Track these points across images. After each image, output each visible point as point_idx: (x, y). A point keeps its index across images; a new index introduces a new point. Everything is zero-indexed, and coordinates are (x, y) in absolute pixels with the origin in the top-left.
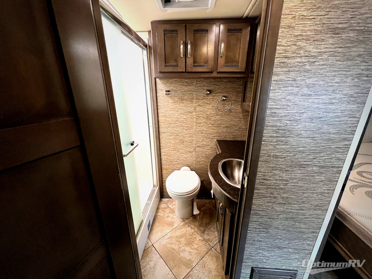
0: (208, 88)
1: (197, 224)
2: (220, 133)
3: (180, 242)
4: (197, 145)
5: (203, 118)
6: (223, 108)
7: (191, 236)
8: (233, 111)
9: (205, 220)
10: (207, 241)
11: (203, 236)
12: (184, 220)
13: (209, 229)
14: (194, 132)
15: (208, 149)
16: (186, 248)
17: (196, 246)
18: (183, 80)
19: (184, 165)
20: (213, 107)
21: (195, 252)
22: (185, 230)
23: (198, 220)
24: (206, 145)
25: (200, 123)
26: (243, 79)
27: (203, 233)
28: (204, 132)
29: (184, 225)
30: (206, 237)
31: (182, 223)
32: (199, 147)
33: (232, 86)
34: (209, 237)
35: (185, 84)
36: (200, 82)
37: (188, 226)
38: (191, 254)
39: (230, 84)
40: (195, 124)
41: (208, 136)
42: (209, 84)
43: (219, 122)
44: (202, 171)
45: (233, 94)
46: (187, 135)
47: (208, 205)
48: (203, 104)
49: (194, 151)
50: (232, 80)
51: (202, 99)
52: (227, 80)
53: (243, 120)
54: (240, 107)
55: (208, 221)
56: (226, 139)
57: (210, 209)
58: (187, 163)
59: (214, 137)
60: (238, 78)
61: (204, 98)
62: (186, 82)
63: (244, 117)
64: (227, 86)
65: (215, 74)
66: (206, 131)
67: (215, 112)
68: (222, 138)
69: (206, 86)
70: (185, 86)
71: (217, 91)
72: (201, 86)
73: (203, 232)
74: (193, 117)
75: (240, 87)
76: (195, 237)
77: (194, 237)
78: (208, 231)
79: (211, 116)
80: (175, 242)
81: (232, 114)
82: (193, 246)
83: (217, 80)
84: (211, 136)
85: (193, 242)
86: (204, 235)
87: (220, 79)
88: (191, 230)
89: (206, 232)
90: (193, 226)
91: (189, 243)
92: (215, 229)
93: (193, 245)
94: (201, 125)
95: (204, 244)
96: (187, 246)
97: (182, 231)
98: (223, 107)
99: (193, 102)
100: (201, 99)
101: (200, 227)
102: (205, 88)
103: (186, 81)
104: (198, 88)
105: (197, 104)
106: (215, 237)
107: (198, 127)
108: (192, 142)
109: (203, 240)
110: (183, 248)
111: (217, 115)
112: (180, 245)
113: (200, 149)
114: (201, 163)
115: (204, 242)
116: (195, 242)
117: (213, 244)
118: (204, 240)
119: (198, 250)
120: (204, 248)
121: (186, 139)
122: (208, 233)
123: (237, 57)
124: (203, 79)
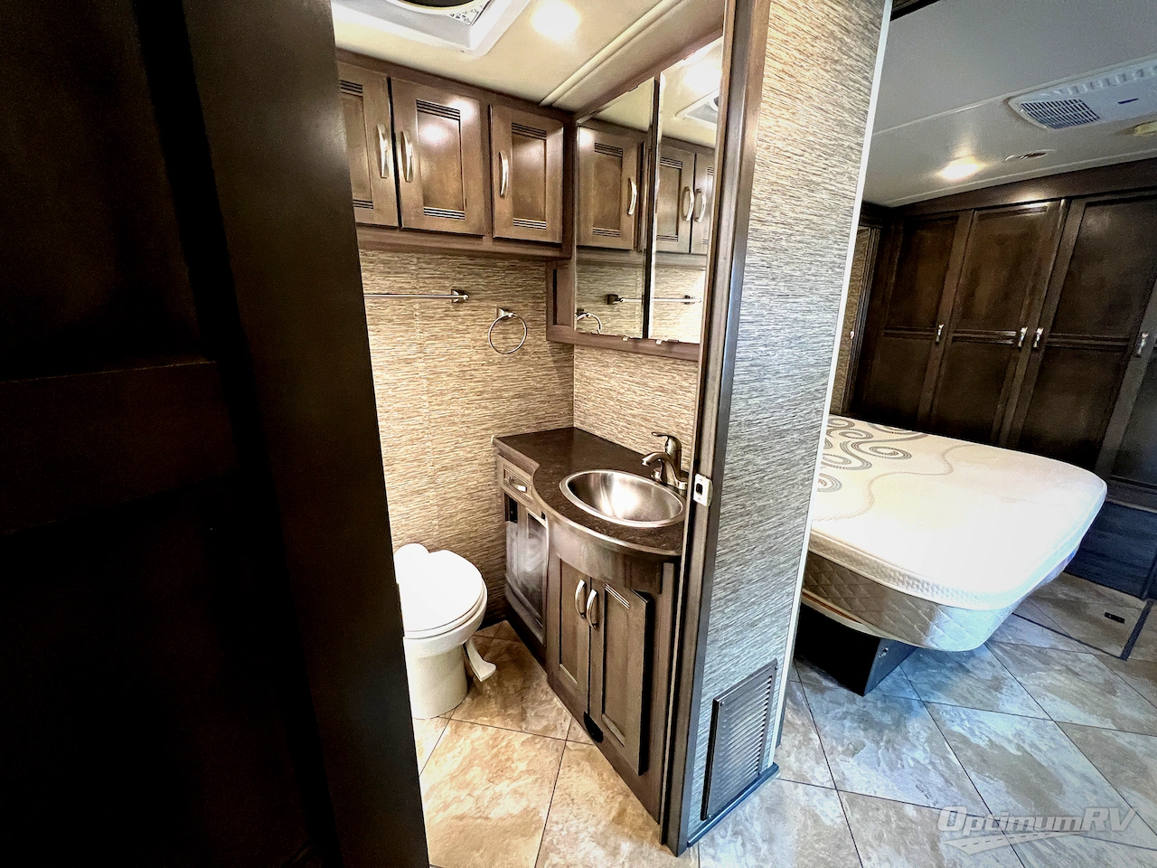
0: (456, 284)
1: (493, 706)
2: (502, 417)
3: (468, 784)
4: (437, 466)
5: (449, 375)
6: (504, 343)
7: (494, 747)
8: (529, 349)
9: (511, 686)
10: (542, 734)
11: (526, 729)
12: (447, 716)
13: (534, 700)
14: (426, 424)
15: (474, 472)
16: (498, 789)
17: (522, 766)
18: (373, 255)
19: (400, 542)
20: (476, 340)
21: (530, 780)
22: (468, 741)
23: (492, 694)
24: (467, 460)
25: (442, 394)
26: (544, 264)
27: (523, 720)
28: (456, 420)
29: (456, 731)
30: (537, 726)
31: (448, 729)
32: (445, 468)
33: (520, 281)
34: (544, 723)
35: (381, 267)
36: (429, 264)
37: (471, 728)
38: (522, 794)
39: (514, 276)
40: (425, 397)
41: (471, 431)
42: (460, 273)
43: (497, 385)
44: (463, 544)
45: (526, 302)
46: (404, 439)
47: (496, 641)
48: (445, 333)
49: (432, 485)
50: (519, 264)
51: (441, 318)
52: (507, 263)
53: (556, 372)
54: (544, 337)
55: (519, 683)
56: (520, 432)
57: (509, 650)
58: (411, 532)
59: (487, 429)
60: (535, 259)
61: (447, 316)
62: (384, 262)
63: (559, 365)
64: (508, 280)
65: (487, 245)
66: (463, 415)
67: (483, 356)
68: (508, 430)
69: (448, 278)
70: (379, 273)
71: (483, 295)
72: (435, 278)
73: (522, 717)
74: (417, 376)
75: (540, 283)
76: (506, 746)
77: (504, 744)
78: (533, 709)
79: (472, 367)
80: (454, 793)
81: (526, 357)
82: (513, 771)
83: (478, 261)
84: (479, 428)
85: (507, 760)
86: (527, 723)
87: (486, 257)
88: (485, 735)
89: (530, 714)
90: (485, 719)
91: (499, 770)
92: (547, 693)
93: (513, 766)
94: (446, 398)
95: (538, 746)
96: (497, 782)
97: (459, 749)
98: (503, 341)
99: (412, 327)
100: (437, 316)
101: (505, 711)
102: (447, 283)
103: (384, 256)
104: (425, 283)
105: (426, 334)
106: (560, 712)
107: (437, 408)
108: (422, 457)
109: (533, 739)
110: (489, 793)
111: (490, 364)
112: (476, 793)
113: (448, 476)
114: (454, 519)
115: (537, 741)
116: (515, 756)
117: (563, 731)
118: (536, 735)
119: (535, 772)
120: (547, 757)
121: (402, 450)
122: (536, 715)
123: (540, 201)
124: (440, 257)
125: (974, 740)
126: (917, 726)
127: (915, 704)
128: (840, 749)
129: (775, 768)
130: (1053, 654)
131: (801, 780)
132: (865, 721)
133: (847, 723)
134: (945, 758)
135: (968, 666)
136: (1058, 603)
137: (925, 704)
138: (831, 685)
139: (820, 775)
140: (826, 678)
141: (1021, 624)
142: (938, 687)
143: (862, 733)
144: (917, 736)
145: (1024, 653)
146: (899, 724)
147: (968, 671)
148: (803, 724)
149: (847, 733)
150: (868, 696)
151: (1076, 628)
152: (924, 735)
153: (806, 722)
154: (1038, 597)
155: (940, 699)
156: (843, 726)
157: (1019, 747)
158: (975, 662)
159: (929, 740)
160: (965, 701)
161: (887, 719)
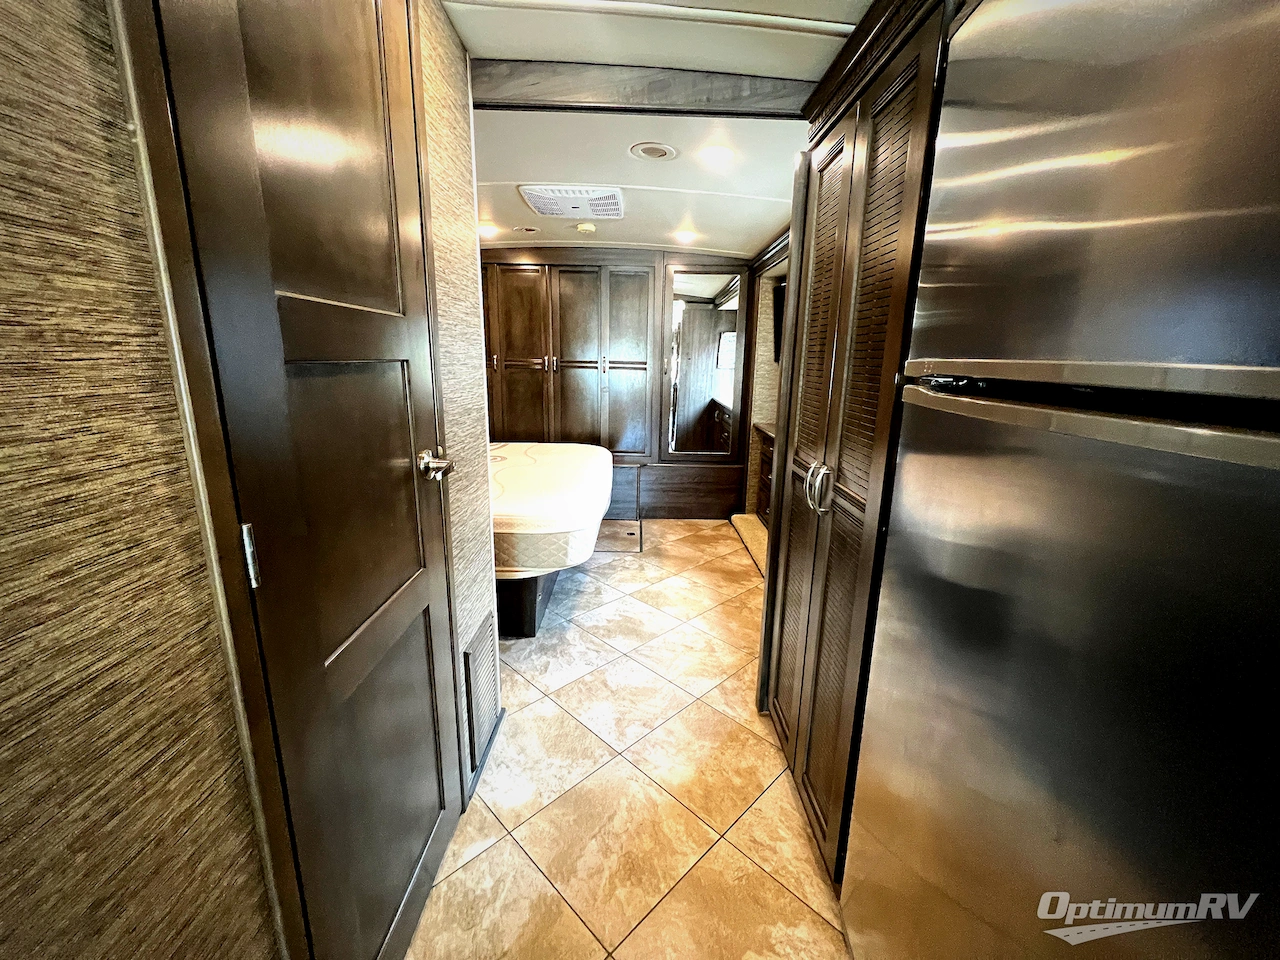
125: (600, 625)
126: (571, 634)
127: (565, 624)
128: (537, 673)
129: (503, 710)
130: (614, 563)
131: (523, 706)
132: (543, 649)
133: (534, 657)
134: (592, 642)
135: (582, 589)
136: (607, 537)
137: (570, 621)
138: (513, 642)
139: (534, 694)
140: (507, 640)
141: (597, 555)
142: (572, 608)
143: (545, 657)
144: (574, 639)
145: (604, 568)
146: (562, 639)
147: (582, 592)
148: (508, 675)
149: (536, 663)
150: (538, 635)
151: (618, 546)
152: (577, 637)
153: (508, 672)
154: (601, 537)
155: (577, 614)
156: (532, 660)
157: (620, 615)
158: (582, 586)
159: (581, 637)
160: (586, 607)
161: (555, 641)
